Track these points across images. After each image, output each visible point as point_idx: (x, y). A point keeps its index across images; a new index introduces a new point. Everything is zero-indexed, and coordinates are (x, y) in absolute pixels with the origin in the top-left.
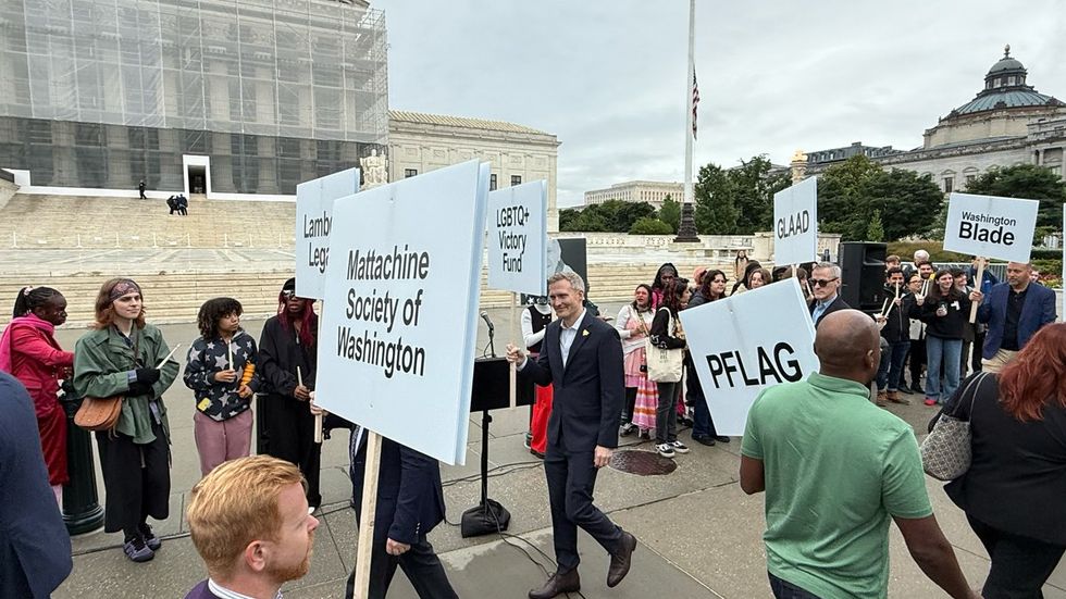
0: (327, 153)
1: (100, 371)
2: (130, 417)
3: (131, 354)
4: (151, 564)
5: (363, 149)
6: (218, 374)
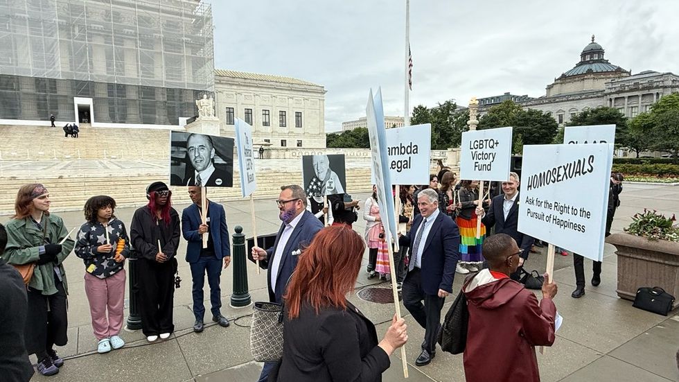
0: (174, 97)
1: (19, 246)
2: (40, 278)
3: (41, 234)
4: (56, 377)
5: (198, 94)
6: (99, 248)
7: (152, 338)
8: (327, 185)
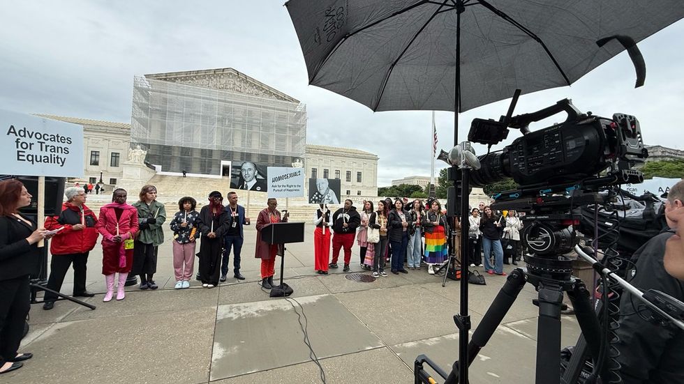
7: (205, 285)
8: (326, 197)
